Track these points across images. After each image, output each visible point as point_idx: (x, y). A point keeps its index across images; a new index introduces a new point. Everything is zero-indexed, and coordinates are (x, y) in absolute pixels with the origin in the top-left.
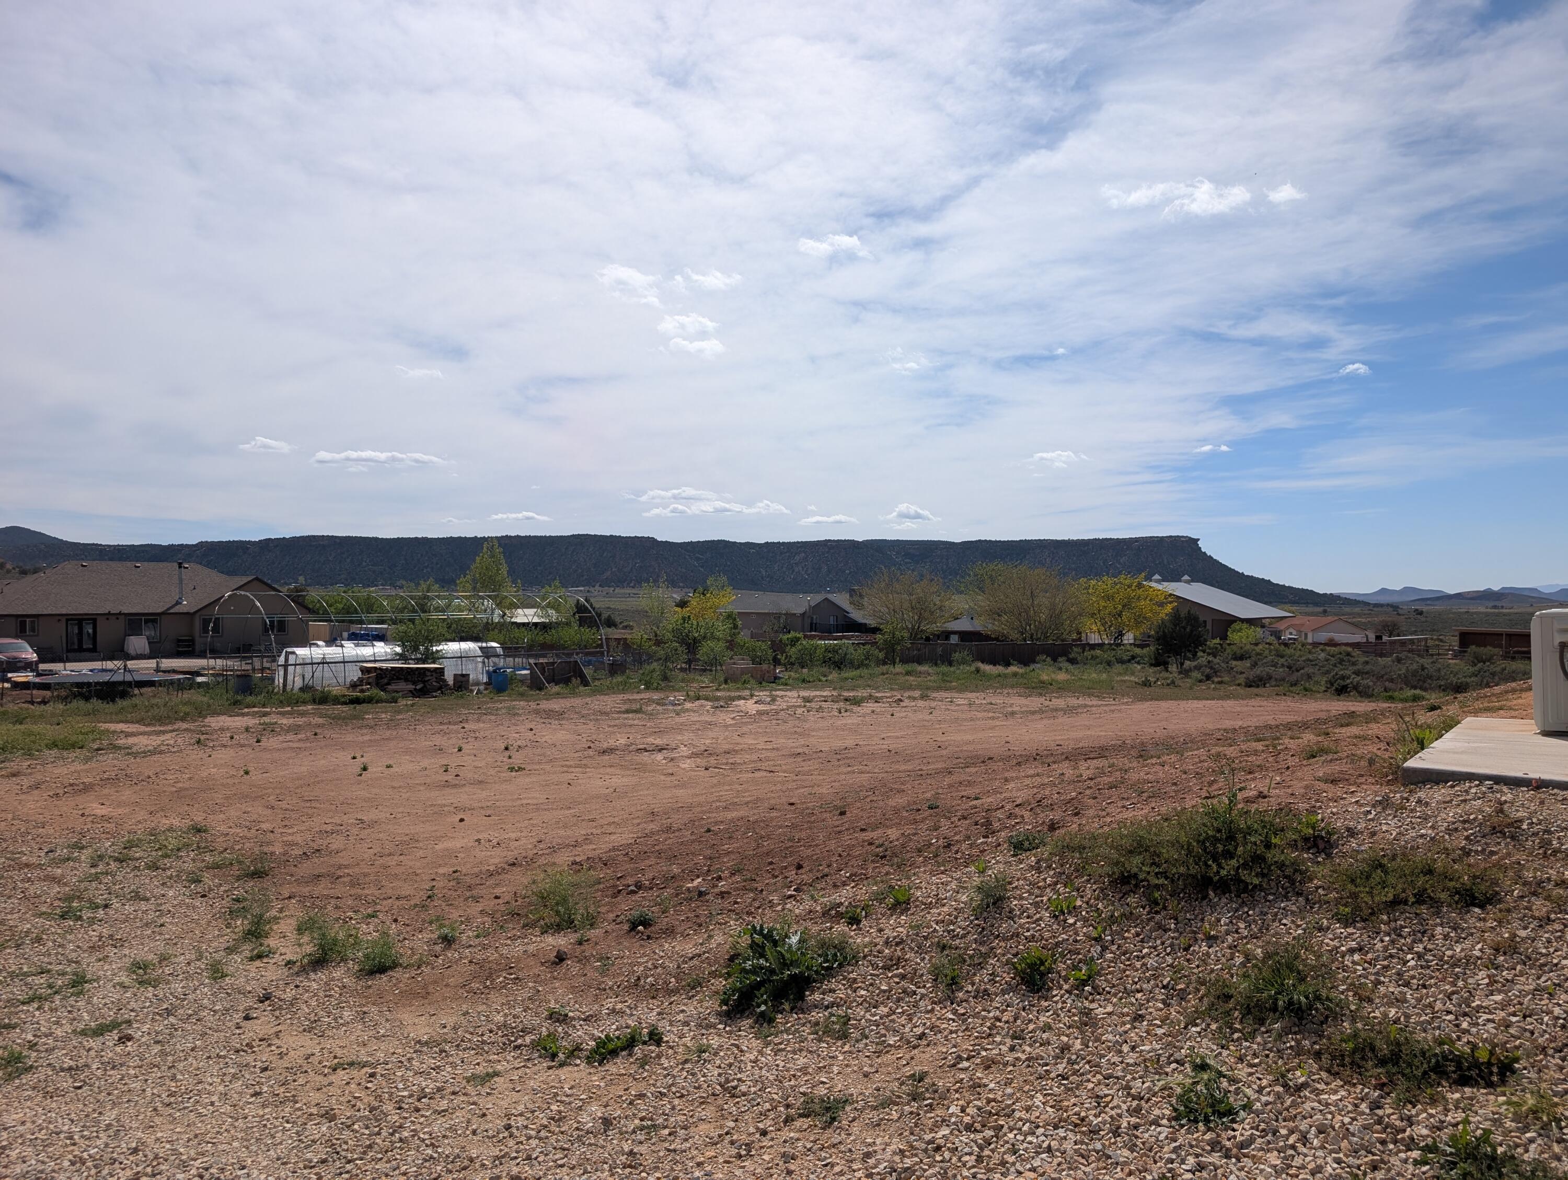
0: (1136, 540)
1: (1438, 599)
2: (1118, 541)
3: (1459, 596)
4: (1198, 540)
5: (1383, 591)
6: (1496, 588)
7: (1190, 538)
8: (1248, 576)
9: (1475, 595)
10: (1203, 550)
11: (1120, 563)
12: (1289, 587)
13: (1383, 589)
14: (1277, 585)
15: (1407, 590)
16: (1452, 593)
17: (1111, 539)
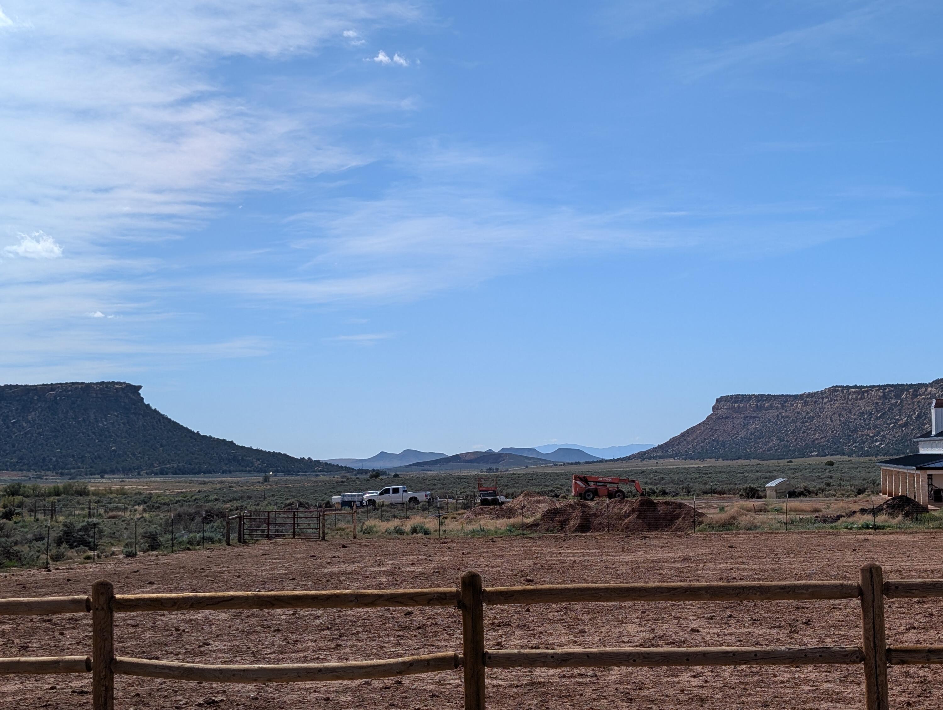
0: (52, 387)
1: (436, 462)
2: (27, 389)
3: (457, 458)
4: (140, 387)
5: (383, 455)
6: (496, 449)
7: (129, 385)
8: (205, 437)
9: (473, 457)
10: (146, 402)
11: (28, 422)
12: (257, 451)
13: (382, 453)
14: (243, 447)
15: (407, 453)
16: (450, 455)
17: (17, 386)
